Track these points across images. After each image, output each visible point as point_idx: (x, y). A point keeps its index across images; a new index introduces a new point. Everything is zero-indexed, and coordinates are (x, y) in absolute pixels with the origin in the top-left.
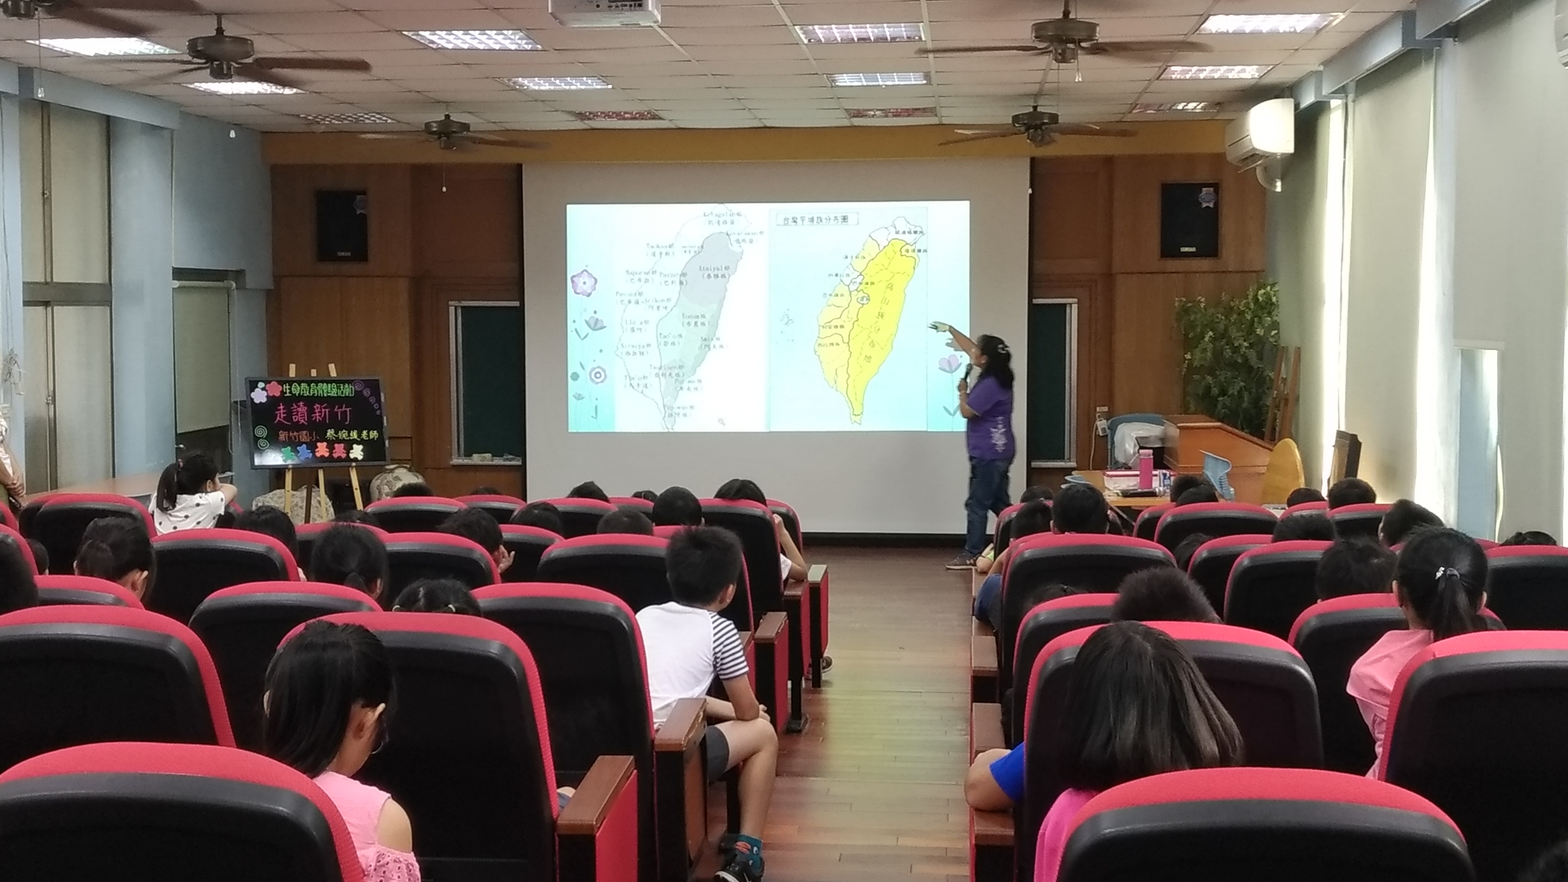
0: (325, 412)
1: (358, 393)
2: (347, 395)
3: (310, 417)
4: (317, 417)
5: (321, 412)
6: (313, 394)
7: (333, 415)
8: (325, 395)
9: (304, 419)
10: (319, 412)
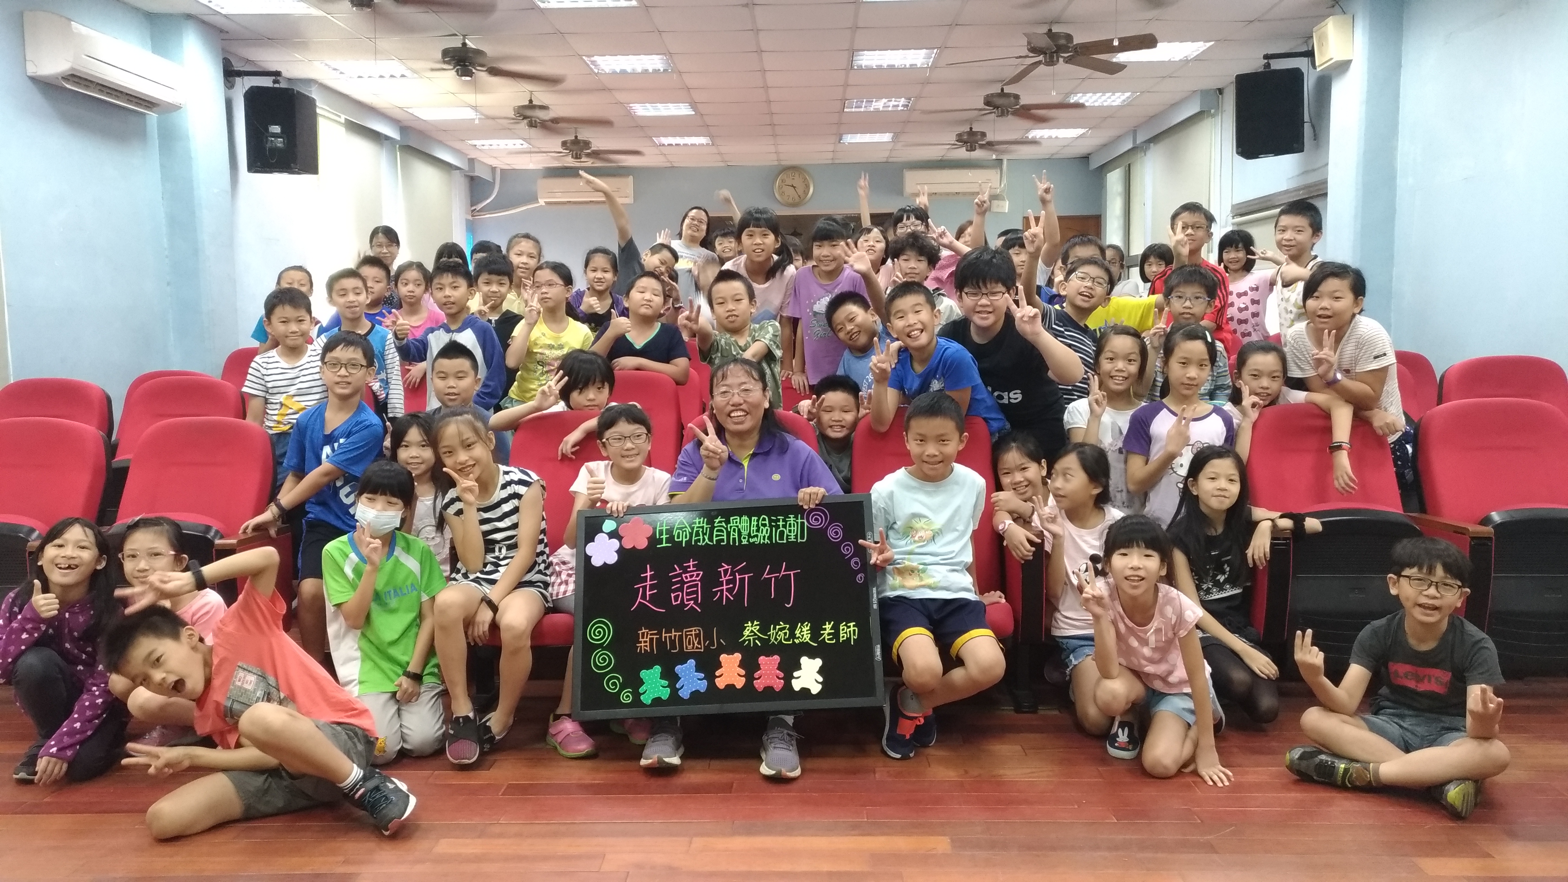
0: (742, 580)
1: (817, 536)
2: (792, 539)
3: (708, 593)
4: (724, 592)
5: (733, 581)
6: (719, 541)
7: (759, 586)
8: (745, 542)
9: (696, 599)
10: (728, 582)
